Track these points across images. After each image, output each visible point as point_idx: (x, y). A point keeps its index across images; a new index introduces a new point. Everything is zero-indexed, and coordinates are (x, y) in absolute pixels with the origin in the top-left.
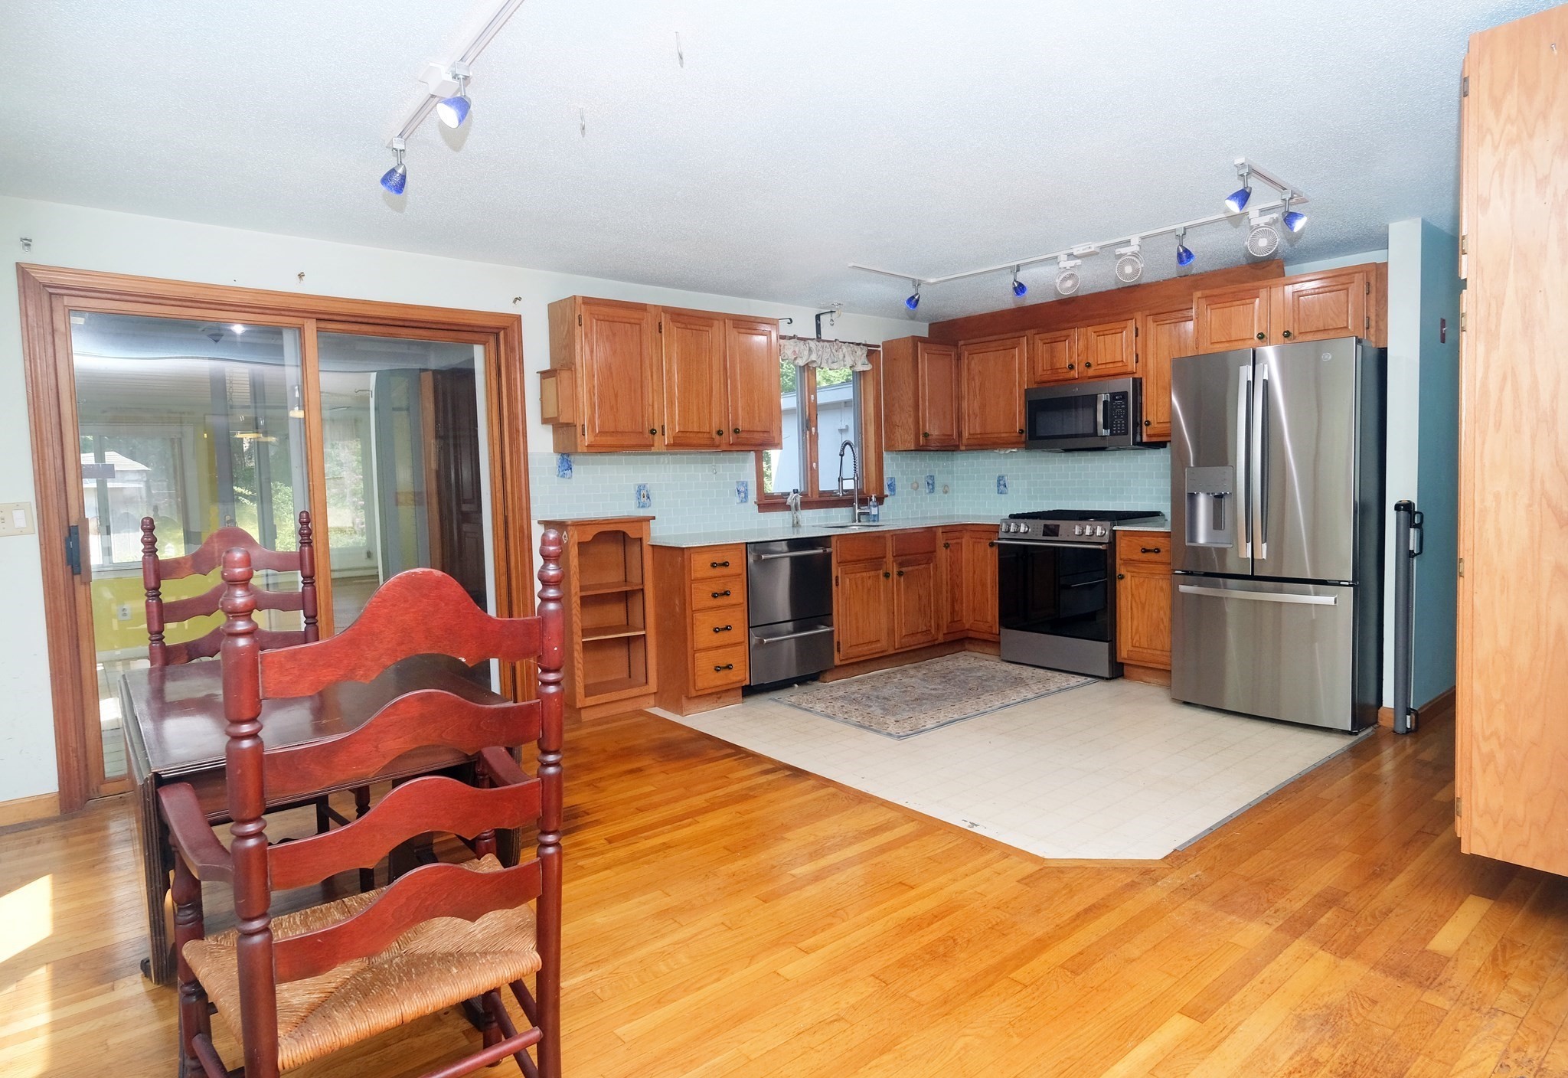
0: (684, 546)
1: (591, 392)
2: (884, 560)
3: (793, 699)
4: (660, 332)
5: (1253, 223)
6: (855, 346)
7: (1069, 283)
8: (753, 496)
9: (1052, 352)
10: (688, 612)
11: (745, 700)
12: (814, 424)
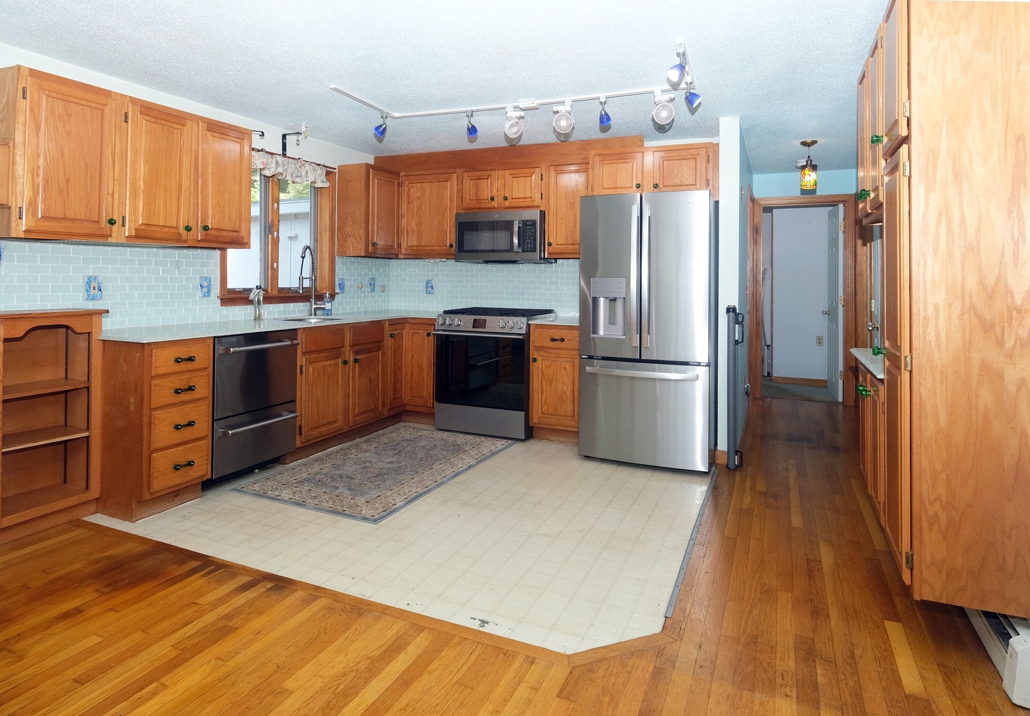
0: (145, 342)
1: (34, 173)
2: (343, 349)
3: (257, 487)
4: (126, 122)
5: (657, 99)
6: (316, 166)
7: (515, 129)
8: (216, 291)
9: (477, 187)
10: (146, 411)
11: (205, 493)
12: (276, 229)
